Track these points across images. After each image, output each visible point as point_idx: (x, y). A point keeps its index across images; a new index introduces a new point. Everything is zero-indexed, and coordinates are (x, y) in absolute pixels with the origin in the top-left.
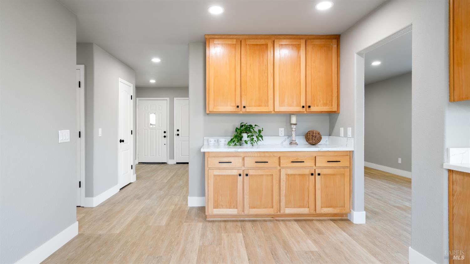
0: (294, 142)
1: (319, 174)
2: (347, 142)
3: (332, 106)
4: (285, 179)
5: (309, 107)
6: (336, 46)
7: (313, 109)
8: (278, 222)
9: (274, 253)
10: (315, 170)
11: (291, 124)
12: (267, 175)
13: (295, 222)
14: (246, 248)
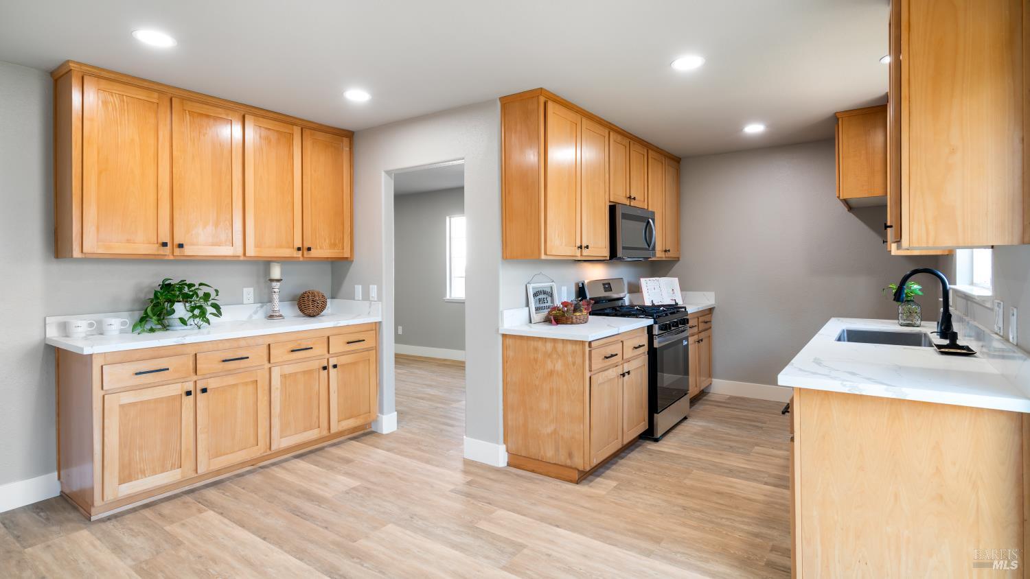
0: (277, 314)
1: (335, 366)
2: (370, 307)
3: (343, 249)
4: (279, 386)
5: (309, 249)
6: (348, 149)
7: (315, 253)
8: (266, 470)
9: (298, 512)
10: (328, 360)
11: (272, 280)
12: (246, 384)
13: (296, 460)
14: (243, 527)
